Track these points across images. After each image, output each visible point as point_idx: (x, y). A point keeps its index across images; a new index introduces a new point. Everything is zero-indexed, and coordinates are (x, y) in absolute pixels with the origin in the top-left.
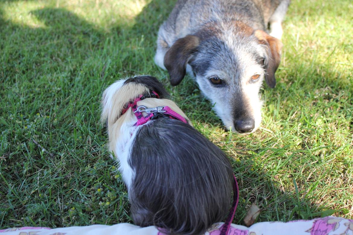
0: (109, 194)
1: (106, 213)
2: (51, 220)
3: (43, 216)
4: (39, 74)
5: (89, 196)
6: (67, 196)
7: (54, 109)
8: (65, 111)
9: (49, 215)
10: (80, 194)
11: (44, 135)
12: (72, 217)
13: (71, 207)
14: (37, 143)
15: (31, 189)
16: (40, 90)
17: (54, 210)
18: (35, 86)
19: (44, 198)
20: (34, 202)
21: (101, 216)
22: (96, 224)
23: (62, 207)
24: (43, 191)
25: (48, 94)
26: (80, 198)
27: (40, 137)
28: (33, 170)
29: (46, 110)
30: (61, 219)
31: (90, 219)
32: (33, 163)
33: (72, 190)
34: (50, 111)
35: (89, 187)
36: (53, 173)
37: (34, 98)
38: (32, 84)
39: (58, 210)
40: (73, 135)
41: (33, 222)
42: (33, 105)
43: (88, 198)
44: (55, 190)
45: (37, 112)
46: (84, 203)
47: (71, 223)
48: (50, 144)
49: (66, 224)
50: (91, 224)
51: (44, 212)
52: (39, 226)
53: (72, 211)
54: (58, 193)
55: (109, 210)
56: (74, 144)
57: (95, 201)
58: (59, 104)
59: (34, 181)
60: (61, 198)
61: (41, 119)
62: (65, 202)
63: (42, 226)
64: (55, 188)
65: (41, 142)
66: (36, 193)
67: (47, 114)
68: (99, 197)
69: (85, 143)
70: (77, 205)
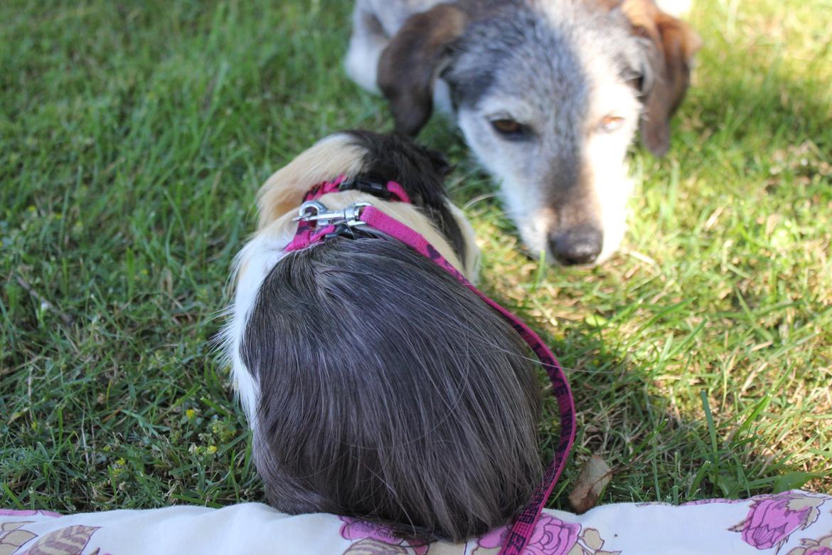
0: (216, 425)
1: (208, 475)
2: (61, 490)
3: (41, 480)
4: (35, 101)
5: (165, 429)
6: (105, 429)
7: (76, 195)
8: (104, 200)
9: (58, 479)
10: (141, 424)
11: (46, 265)
12: (118, 483)
13: (117, 459)
14: (27, 287)
15: (11, 409)
16: (38, 145)
17: (70, 466)
18: (25, 134)
19: (45, 434)
20: (18, 445)
21: (194, 482)
22: (179, 502)
23: (93, 457)
24: (42, 414)
25: (59, 155)
26: (141, 434)
27: (37, 272)
28: (16, 359)
29: (54, 198)
30: (90, 490)
31: (166, 491)
32: (16, 341)
33: (119, 414)
34: (62, 201)
35: (165, 405)
36: (69, 368)
37: (20, 166)
38: (17, 127)
39: (82, 466)
40: (125, 266)
41: (13, 497)
42: (18, 185)
43: (161, 433)
44: (73, 413)
45: (29, 201)
46: (149, 448)
47: (114, 499)
48: (64, 290)
49: (102, 501)
50: (166, 503)
51: (45, 471)
52: (28, 508)
53: (117, 469)
54: (83, 420)
55: (215, 468)
56: (127, 290)
57: (180, 442)
58: (87, 181)
59: (20, 389)
60: (90, 432)
61: (39, 221)
62: (100, 445)
63: (38, 507)
64: (74, 407)
65: (38, 285)
66: (24, 419)
67: (57, 210)
68: (189, 434)
69: (155, 286)
70: (131, 452)
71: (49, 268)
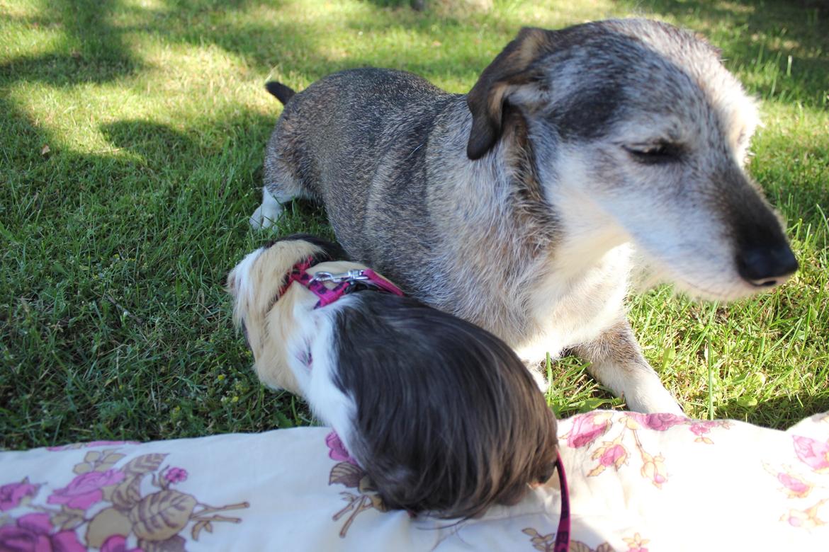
0: (238, 385)
1: (233, 416)
2: (140, 428)
3: (126, 421)
4: (117, 193)
5: (204, 387)
6: (166, 389)
7: (143, 247)
8: (160, 250)
9: (137, 421)
10: (189, 385)
11: (126, 289)
12: (176, 422)
13: (175, 406)
14: (114, 302)
15: (106, 378)
16: (120, 218)
17: (145, 412)
18: (111, 212)
19: (128, 392)
20: (111, 400)
21: (225, 420)
22: (216, 433)
23: (159, 406)
24: (126, 380)
25: (132, 223)
26: (189, 392)
27: (120, 293)
28: (108, 346)
29: (130, 250)
30: (158, 427)
31: (207, 426)
32: (108, 335)
33: (175, 378)
34: (135, 250)
35: (203, 372)
36: (142, 351)
37: (109, 230)
38: (107, 208)
39: (153, 412)
40: (174, 289)
41: (110, 433)
42: (107, 241)
43: (201, 390)
44: (146, 377)
45: (115, 251)
46: (195, 399)
47: (174, 432)
48: (137, 304)
49: (166, 434)
50: (208, 434)
51: (129, 415)
52: (120, 439)
53: (175, 413)
54: (152, 383)
55: (238, 410)
56: (176, 303)
57: (214, 396)
58: (149, 239)
59: (111, 364)
60: (156, 391)
61: (121, 263)
62: (164, 399)
63: (126, 439)
64: (146, 375)
65: (121, 301)
66: (114, 383)
67: (132, 256)
68: (220, 390)
69: (194, 300)
70: (183, 402)
71: (127, 290)
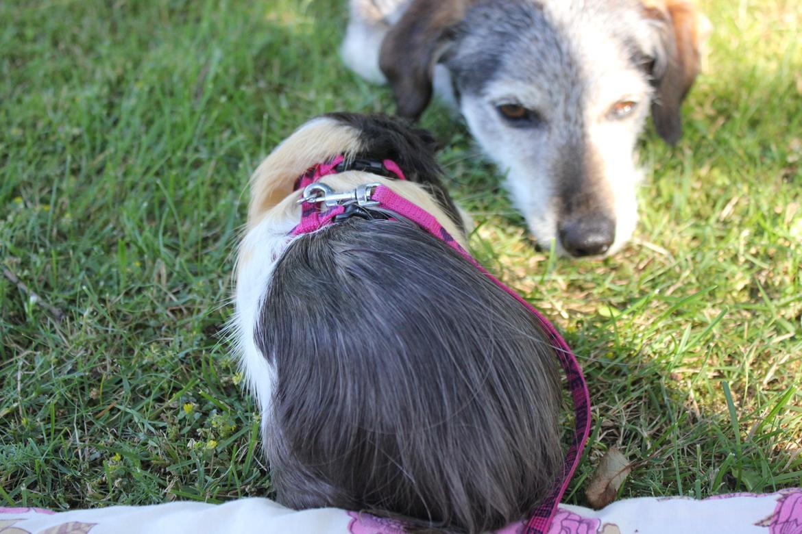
0: (215, 419)
1: (207, 472)
2: (53, 488)
3: (31, 478)
4: (19, 89)
5: (161, 424)
6: (98, 425)
7: (64, 186)
8: (92, 192)
9: (50, 477)
10: (136, 420)
11: (34, 258)
12: (113, 480)
13: (111, 455)
14: (14, 279)
16: (24, 135)
17: (62, 463)
18: (9, 123)
19: (35, 430)
20: (7, 441)
21: (193, 479)
22: (178, 498)
23: (86, 453)
24: (33, 410)
25: (45, 144)
26: (136, 430)
27: (25, 264)
28: (3, 354)
29: (41, 190)
30: (84, 487)
31: (164, 487)
32: (4, 335)
33: (112, 409)
34: (50, 192)
35: (160, 400)
36: (60, 362)
37: (5, 156)
39: (75, 463)
40: (116, 258)
41: (5, 495)
42: (3, 176)
43: (157, 429)
44: (65, 406)
45: (15, 193)
46: (145, 444)
48: (52, 283)
49: (97, 499)
50: (164, 499)
51: (37, 468)
52: (21, 505)
53: (112, 465)
54: (76, 415)
55: (215, 462)
56: (118, 283)
57: (177, 438)
58: (75, 172)
59: (9, 384)
60: (82, 429)
61: (26, 213)
62: (94, 441)
63: (31, 505)
64: (66, 403)
65: (26, 278)
66: (13, 414)
67: (44, 201)
68: (188, 429)
69: (148, 279)
70: (126, 448)
71: (37, 260)
